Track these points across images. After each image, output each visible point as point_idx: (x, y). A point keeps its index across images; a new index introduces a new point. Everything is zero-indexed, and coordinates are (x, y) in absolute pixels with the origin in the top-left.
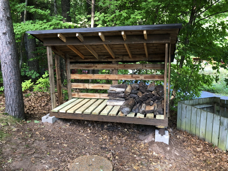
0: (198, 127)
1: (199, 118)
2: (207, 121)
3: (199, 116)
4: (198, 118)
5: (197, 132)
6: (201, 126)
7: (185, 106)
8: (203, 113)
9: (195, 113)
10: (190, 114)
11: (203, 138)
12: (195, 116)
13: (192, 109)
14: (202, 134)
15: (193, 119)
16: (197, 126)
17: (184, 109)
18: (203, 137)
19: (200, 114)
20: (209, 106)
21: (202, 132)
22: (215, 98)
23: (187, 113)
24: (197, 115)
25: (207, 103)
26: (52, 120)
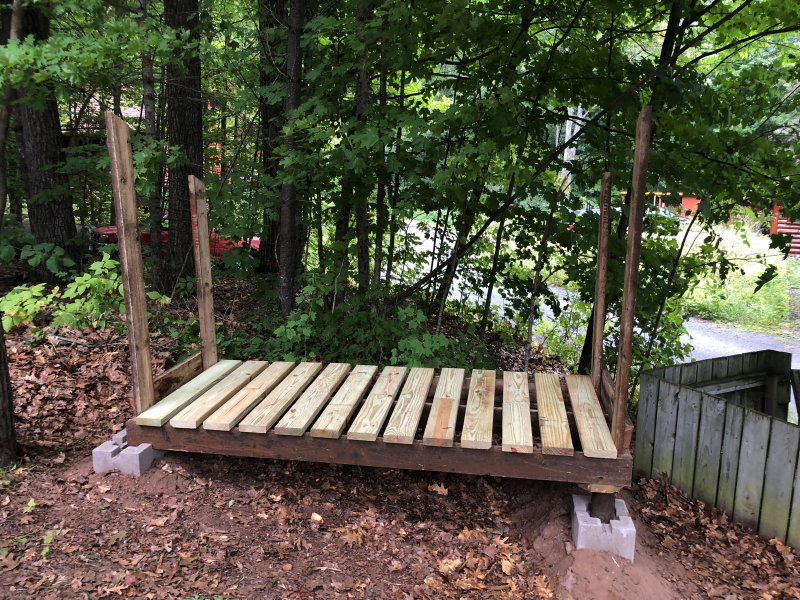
0: (728, 476)
1: (737, 442)
2: (773, 456)
3: (737, 434)
4: (731, 443)
5: (726, 495)
6: (743, 475)
7: (673, 390)
8: (755, 422)
9: (718, 420)
10: (695, 425)
11: (752, 521)
12: (718, 435)
13: (704, 406)
14: (749, 506)
15: (707, 443)
16: (724, 471)
17: (669, 401)
18: (749, 516)
19: (738, 424)
20: (751, 386)
21: (748, 498)
22: (770, 355)
23: (680, 420)
24: (728, 429)
25: (743, 373)
26: (137, 462)
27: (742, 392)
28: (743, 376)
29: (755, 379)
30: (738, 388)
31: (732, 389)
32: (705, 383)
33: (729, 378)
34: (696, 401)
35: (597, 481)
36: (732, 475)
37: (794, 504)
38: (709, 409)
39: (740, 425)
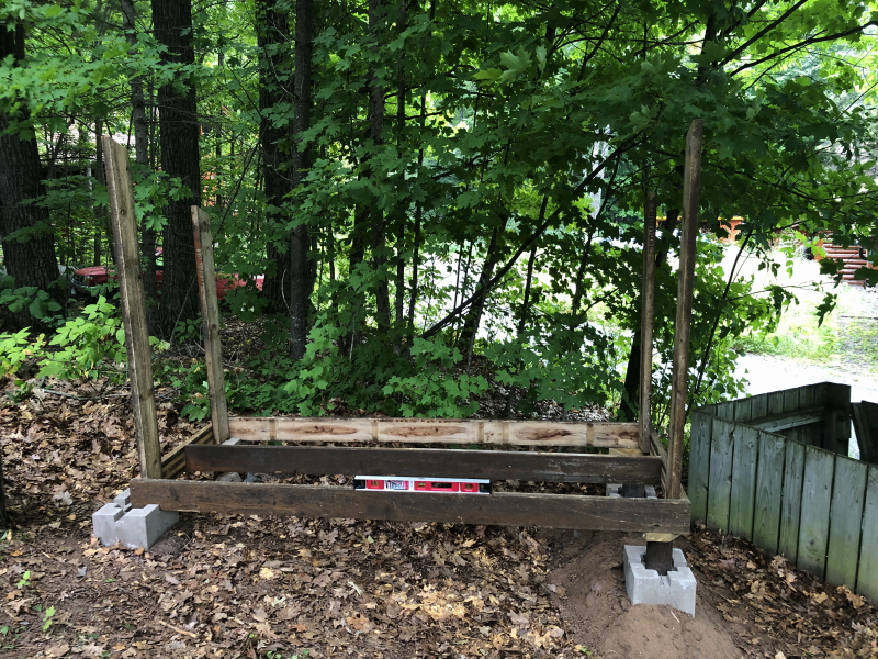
0: (789, 519)
1: (798, 482)
2: (838, 496)
3: (798, 473)
4: (792, 484)
5: (788, 540)
6: (805, 518)
7: (727, 428)
8: (818, 460)
9: (777, 459)
10: (753, 465)
11: (818, 568)
12: (778, 475)
13: (762, 444)
14: (813, 551)
15: (766, 484)
16: (786, 514)
17: (723, 441)
18: (814, 562)
19: (799, 463)
20: (809, 422)
21: (812, 543)
22: (828, 387)
23: (736, 460)
24: (788, 469)
25: (799, 408)
26: (143, 525)
27: (799, 428)
28: (799, 411)
29: (812, 414)
30: (795, 425)
31: (789, 426)
32: (760, 420)
33: (785, 414)
34: (753, 440)
35: (652, 529)
36: (794, 518)
37: (863, 548)
38: (767, 448)
39: (801, 463)
